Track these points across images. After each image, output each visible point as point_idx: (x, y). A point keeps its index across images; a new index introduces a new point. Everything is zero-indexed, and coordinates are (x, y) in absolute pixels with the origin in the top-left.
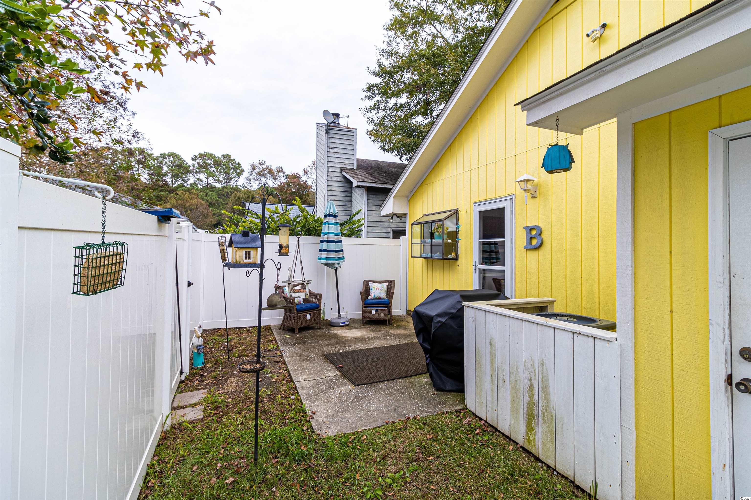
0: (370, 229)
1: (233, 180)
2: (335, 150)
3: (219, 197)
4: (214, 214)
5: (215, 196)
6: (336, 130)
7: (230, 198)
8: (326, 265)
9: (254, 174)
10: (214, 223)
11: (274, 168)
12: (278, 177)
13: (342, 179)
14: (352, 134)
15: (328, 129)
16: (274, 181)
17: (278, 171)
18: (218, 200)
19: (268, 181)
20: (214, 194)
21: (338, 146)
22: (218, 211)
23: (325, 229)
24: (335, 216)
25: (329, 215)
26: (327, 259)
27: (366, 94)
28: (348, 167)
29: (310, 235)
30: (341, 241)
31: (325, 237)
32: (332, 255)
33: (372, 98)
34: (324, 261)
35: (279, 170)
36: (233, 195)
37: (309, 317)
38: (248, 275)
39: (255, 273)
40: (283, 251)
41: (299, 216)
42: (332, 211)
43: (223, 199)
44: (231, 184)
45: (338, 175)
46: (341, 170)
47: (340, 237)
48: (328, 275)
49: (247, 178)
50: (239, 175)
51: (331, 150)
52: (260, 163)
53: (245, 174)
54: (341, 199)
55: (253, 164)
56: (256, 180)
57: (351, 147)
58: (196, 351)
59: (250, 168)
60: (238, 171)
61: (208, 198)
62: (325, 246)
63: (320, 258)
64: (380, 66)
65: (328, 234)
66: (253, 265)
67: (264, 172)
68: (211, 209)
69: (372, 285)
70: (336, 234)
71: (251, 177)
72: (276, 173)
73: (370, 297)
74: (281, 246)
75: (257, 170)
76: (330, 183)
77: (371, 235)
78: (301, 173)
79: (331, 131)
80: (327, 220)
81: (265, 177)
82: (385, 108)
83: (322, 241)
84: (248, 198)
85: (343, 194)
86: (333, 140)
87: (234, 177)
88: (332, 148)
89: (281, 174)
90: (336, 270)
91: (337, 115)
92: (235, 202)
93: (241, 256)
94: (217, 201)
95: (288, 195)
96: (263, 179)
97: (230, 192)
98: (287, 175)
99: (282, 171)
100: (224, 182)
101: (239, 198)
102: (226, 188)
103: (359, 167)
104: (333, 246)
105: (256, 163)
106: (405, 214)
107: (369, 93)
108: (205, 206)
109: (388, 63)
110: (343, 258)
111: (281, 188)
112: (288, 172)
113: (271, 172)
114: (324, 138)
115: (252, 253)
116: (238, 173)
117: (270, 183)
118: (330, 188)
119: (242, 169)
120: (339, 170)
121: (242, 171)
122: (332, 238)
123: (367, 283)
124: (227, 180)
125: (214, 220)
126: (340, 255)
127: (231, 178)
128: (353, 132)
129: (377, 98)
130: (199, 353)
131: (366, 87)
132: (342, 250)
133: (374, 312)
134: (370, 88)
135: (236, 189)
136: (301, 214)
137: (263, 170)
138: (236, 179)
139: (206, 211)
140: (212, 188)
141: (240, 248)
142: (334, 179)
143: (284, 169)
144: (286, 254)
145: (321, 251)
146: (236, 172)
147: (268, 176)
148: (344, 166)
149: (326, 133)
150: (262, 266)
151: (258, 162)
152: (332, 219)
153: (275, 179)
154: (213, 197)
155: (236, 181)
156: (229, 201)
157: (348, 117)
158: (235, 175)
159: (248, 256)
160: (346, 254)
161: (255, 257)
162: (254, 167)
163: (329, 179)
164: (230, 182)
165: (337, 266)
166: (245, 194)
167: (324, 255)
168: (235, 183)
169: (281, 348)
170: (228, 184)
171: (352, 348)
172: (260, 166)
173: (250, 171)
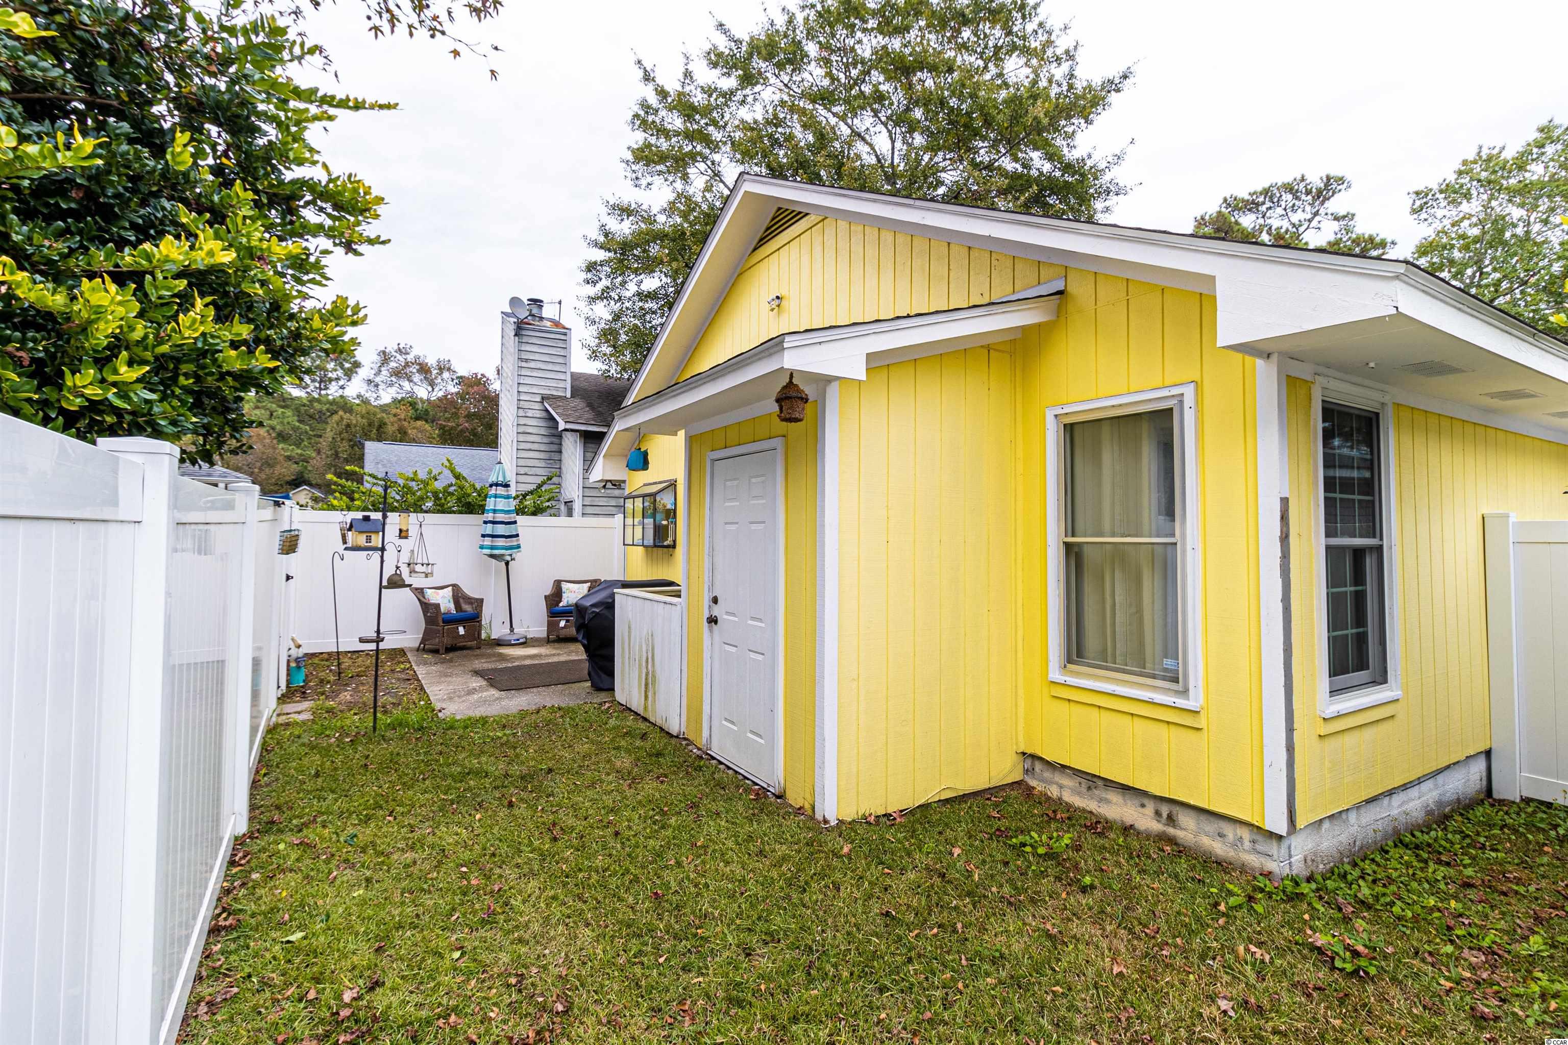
0: (588, 501)
1: (333, 383)
2: (532, 365)
3: (300, 421)
4: (289, 458)
5: (290, 416)
6: (534, 330)
7: (327, 423)
8: (492, 556)
9: (384, 372)
10: (288, 478)
11: (431, 361)
12: (439, 380)
13: (544, 414)
14: (563, 337)
15: (520, 328)
16: (430, 389)
17: (441, 370)
18: (298, 428)
19: (416, 389)
20: (289, 413)
21: (537, 357)
22: (299, 451)
23: (490, 504)
24: (507, 486)
25: (497, 485)
26: (492, 548)
27: (583, 276)
28: (555, 393)
29: (471, 513)
30: (515, 522)
31: (490, 516)
32: (500, 542)
33: (595, 283)
34: (488, 551)
35: (443, 367)
36: (336, 418)
37: (461, 631)
38: (369, 558)
39: (377, 555)
40: (403, 534)
41: (451, 485)
42: (501, 479)
43: (310, 425)
44: (329, 392)
45: (538, 406)
46: (543, 398)
47: (513, 517)
48: (497, 572)
49: (370, 382)
50: (349, 374)
51: (524, 364)
52: (399, 351)
53: (364, 373)
54: (543, 447)
55: (384, 352)
56: (391, 385)
57: (561, 360)
58: (293, 665)
59: (376, 358)
60: (347, 365)
61: (274, 422)
62: (489, 529)
63: (482, 547)
64: (606, 235)
65: (495, 511)
66: (375, 549)
67: (408, 370)
68: (281, 446)
69: (565, 586)
70: (508, 512)
71: (378, 379)
72: (435, 372)
73: (561, 604)
74: (401, 531)
75: (393, 364)
76: (522, 421)
77: (589, 510)
78: (491, 374)
79: (524, 332)
80: (493, 491)
81: (410, 381)
82: (620, 298)
83: (485, 522)
84: (370, 425)
85: (546, 440)
86: (528, 348)
87: (338, 379)
88: (527, 360)
89: (446, 375)
90: (507, 564)
91: (537, 303)
92: (341, 433)
93: (361, 540)
94: (295, 429)
95: (461, 420)
96: (406, 385)
97: (328, 410)
98: (461, 377)
99: (449, 369)
100: (312, 388)
101: (348, 426)
102: (318, 401)
103: (575, 391)
104: (501, 529)
105: (391, 348)
106: (624, 482)
107: (589, 276)
108: (268, 441)
109: (624, 228)
110: (518, 547)
111: (446, 403)
112: (463, 371)
113: (424, 369)
114: (512, 342)
115: (373, 537)
116: (348, 369)
117: (422, 392)
118: (521, 429)
119: (355, 362)
120: (538, 399)
121: (357, 365)
122: (500, 517)
123: (558, 584)
124: (320, 382)
125: (289, 470)
126: (513, 542)
127: (331, 380)
128: (565, 334)
129: (605, 282)
130: (299, 667)
131: (584, 266)
132: (517, 535)
133: (562, 624)
134: (591, 267)
135: (343, 405)
136: (454, 481)
137: (407, 364)
138: (341, 383)
139: (271, 450)
140: (284, 401)
141: (361, 532)
142: (530, 413)
143: (455, 366)
144: (406, 537)
145: (483, 536)
146: (342, 367)
147: (417, 378)
148: (549, 392)
149: (516, 335)
150: (383, 549)
151: (396, 347)
152: (501, 491)
153: (432, 384)
154: (286, 421)
155: (342, 387)
156: (325, 429)
157: (560, 303)
158: (340, 373)
159: (369, 540)
160: (522, 540)
161: (376, 541)
162: (385, 357)
163: (521, 413)
164: (326, 388)
165: (508, 558)
166: (362, 417)
167: (488, 541)
168: (341, 391)
169: (416, 668)
170: (323, 392)
171: (516, 664)
172: (399, 357)
173: (376, 367)
